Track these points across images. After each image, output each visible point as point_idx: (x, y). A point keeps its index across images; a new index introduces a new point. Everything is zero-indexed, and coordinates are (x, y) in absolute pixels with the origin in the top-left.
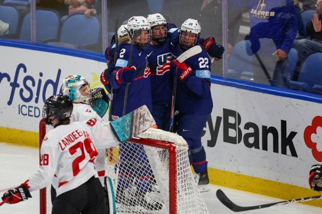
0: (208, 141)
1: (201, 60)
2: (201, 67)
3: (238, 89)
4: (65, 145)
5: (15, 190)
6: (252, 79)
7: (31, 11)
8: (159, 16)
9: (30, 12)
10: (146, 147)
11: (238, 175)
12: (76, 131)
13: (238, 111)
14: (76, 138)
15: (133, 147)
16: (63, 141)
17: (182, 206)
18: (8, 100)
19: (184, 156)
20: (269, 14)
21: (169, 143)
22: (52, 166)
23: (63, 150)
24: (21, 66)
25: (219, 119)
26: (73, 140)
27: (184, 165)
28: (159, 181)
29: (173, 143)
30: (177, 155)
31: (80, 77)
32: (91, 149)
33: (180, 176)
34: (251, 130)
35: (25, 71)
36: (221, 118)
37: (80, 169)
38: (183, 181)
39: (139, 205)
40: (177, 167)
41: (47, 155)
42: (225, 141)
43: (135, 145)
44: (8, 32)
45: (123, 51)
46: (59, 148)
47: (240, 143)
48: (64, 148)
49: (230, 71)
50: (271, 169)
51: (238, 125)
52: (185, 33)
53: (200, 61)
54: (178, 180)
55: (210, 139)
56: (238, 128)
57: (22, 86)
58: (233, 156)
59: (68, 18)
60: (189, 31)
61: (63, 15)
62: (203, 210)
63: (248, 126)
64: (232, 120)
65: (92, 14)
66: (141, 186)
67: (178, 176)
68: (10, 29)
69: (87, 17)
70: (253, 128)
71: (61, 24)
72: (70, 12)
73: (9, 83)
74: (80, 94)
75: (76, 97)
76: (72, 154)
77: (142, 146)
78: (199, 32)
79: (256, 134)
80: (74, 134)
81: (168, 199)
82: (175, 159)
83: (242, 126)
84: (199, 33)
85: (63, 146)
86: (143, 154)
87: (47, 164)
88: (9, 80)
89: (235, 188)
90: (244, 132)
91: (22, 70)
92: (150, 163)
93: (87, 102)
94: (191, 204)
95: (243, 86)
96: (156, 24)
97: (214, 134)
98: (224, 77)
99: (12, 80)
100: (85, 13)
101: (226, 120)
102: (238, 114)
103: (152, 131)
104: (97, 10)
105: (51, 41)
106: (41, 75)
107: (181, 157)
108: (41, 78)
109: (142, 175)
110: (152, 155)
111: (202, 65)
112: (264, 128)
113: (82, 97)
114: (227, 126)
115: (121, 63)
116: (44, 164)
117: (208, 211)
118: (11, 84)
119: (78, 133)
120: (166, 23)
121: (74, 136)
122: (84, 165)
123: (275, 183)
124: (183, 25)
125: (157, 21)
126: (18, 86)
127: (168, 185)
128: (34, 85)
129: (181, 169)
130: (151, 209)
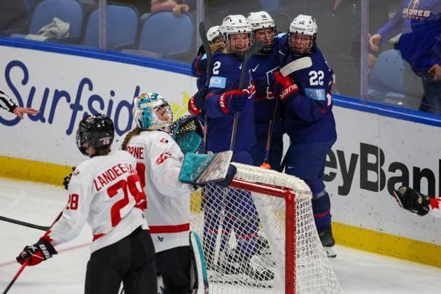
0: (339, 187)
1: (313, 75)
2: (312, 83)
3: (381, 117)
4: (102, 183)
5: (34, 248)
6: (401, 103)
7: (100, 6)
8: (264, 16)
9: (98, 7)
10: (254, 195)
11: (380, 235)
12: (119, 165)
13: (380, 147)
14: (118, 175)
15: (237, 194)
16: (99, 178)
17: (302, 276)
18: (67, 128)
19: (306, 207)
20: (423, 13)
21: (286, 189)
22: (82, 211)
23: (98, 190)
24: (86, 81)
25: (354, 157)
26: (114, 177)
27: (306, 219)
28: (271, 241)
29: (292, 190)
30: (296, 206)
31: (157, 95)
32: (137, 190)
33: (300, 235)
34: (399, 173)
35: (91, 88)
36: (357, 155)
37: (122, 216)
38: (305, 242)
39: (244, 274)
40: (297, 223)
41: (77, 196)
42: (362, 187)
43: (239, 191)
44: (69, 34)
45: (217, 65)
46: (93, 187)
47: (382, 191)
48: (101, 188)
49: (370, 91)
50: (424, 226)
51: (381, 166)
52: (296, 35)
53: (311, 76)
54: (297, 241)
55: (342, 184)
56: (381, 170)
57: (86, 109)
58: (373, 208)
59: (149, 17)
60: (300, 32)
61: (144, 13)
62: (331, 282)
63: (394, 167)
64: (372, 159)
65: (182, 11)
66: (247, 247)
67: (297, 235)
68: (71, 30)
69: (177, 15)
70: (402, 170)
71: (140, 25)
72: (152, 8)
73: (69, 104)
74: (157, 118)
75: (151, 123)
76: (111, 196)
77: (250, 193)
78: (314, 32)
79: (404, 179)
80: (116, 169)
81: (284, 266)
82: (293, 211)
83: (386, 168)
84: (315, 34)
85: (99, 185)
86: (250, 203)
87: (76, 208)
88: (69, 100)
89: (375, 252)
90: (389, 175)
91: (86, 86)
92: (259, 216)
93: (166, 130)
94: (315, 273)
95: (389, 112)
96: (261, 27)
97: (348, 178)
98: (361, 99)
99: (73, 101)
100: (174, 10)
101: (364, 158)
102: (381, 150)
103: (263, 172)
104: (190, 7)
105: (126, 47)
106: (113, 93)
107: (303, 208)
108: (113, 98)
109: (249, 232)
110: (263, 206)
111: (314, 81)
112: (416, 170)
113: (160, 122)
114: (366, 167)
115: (217, 82)
116: (72, 208)
117: (337, 283)
118: (72, 106)
119: (121, 168)
120: (273, 26)
121: (116, 172)
122: (127, 212)
123: (430, 245)
124: (292, 24)
125: (262, 23)
126: (81, 108)
127: (284, 247)
128: (102, 107)
129: (302, 225)
130: (261, 279)
